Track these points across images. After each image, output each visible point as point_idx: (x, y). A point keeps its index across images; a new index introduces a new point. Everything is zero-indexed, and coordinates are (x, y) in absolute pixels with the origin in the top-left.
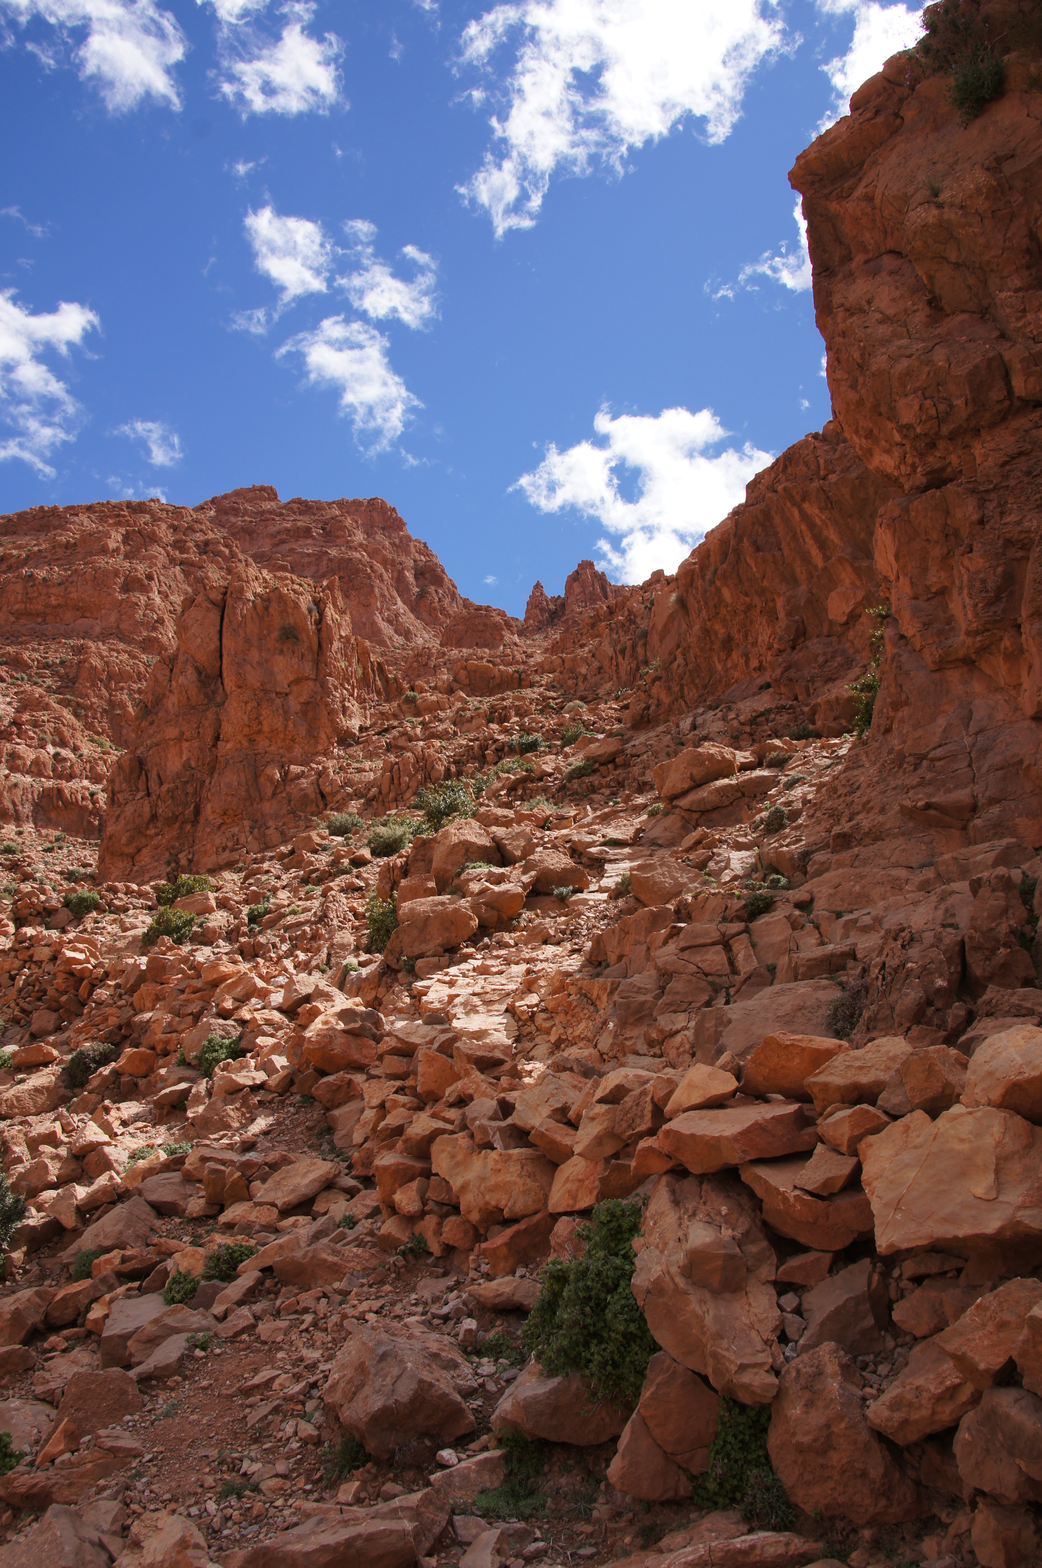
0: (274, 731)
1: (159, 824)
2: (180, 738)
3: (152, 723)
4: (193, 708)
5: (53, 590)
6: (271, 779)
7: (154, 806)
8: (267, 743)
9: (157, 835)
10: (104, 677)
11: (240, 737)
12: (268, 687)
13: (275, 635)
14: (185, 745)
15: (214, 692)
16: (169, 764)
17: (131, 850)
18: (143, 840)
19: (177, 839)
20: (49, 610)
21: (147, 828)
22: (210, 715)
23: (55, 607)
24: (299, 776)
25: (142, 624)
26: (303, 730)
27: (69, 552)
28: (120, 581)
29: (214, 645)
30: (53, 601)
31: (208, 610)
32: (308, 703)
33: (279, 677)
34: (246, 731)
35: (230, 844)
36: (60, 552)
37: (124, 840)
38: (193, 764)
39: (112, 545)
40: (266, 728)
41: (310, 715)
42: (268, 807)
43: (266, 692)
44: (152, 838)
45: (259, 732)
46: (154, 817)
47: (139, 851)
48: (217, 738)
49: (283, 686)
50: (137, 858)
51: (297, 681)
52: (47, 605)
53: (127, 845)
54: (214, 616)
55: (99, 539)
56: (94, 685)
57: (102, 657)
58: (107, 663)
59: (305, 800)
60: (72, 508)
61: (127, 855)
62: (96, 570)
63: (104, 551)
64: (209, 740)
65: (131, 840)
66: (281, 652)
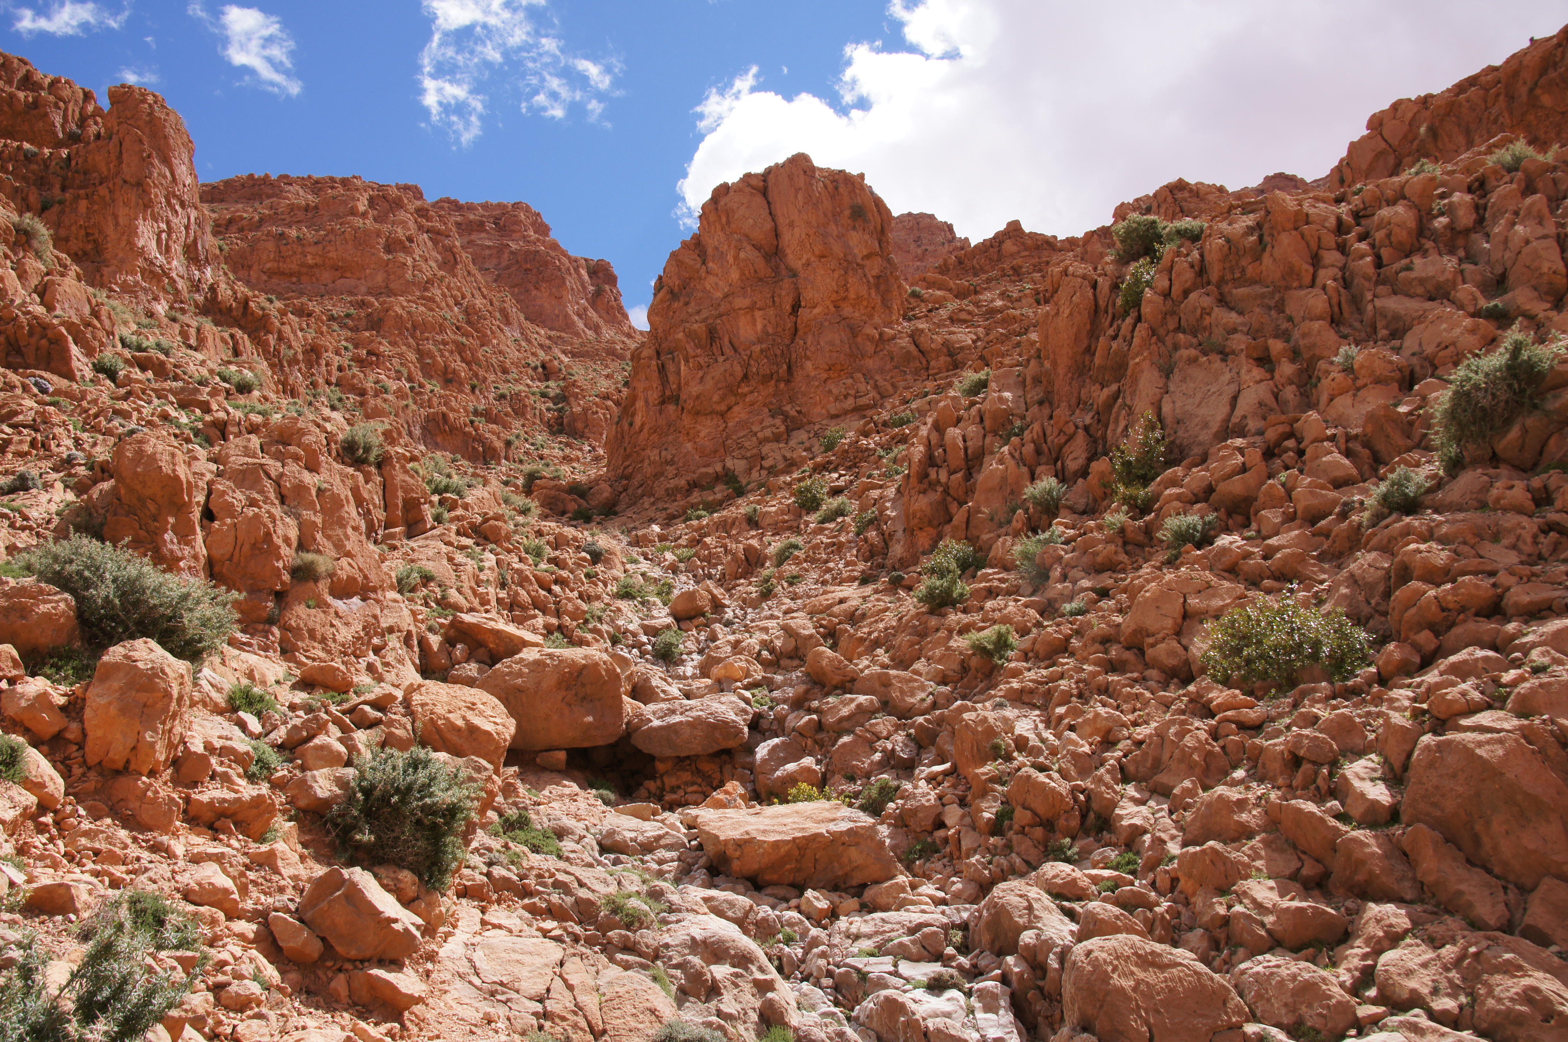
0: (859, 298)
1: (753, 383)
2: (751, 308)
4: (761, 280)
5: (309, 249)
6: (870, 338)
7: (746, 366)
8: (851, 309)
9: (752, 392)
11: (828, 303)
12: (849, 258)
13: (847, 212)
14: (758, 314)
15: (777, 267)
16: (742, 332)
17: (723, 407)
18: (733, 399)
19: (774, 395)
21: (739, 386)
22: (787, 284)
23: (311, 267)
24: (894, 338)
26: (878, 299)
27: (310, 215)
28: (382, 241)
29: (769, 225)
31: (752, 194)
32: (878, 277)
33: (856, 251)
34: (834, 297)
37: (716, 398)
38: (770, 331)
39: (362, 208)
40: (852, 295)
41: (882, 287)
42: (870, 363)
43: (849, 262)
44: (744, 395)
45: (845, 299)
46: (745, 377)
47: (730, 408)
48: (796, 307)
49: (860, 259)
50: (729, 415)
51: (868, 257)
52: (303, 265)
53: (719, 403)
54: (759, 200)
55: (345, 203)
57: (404, 307)
58: (409, 313)
59: (907, 357)
60: (286, 177)
61: (717, 413)
62: (356, 230)
63: (353, 212)
64: (788, 308)
65: (723, 399)
66: (854, 228)
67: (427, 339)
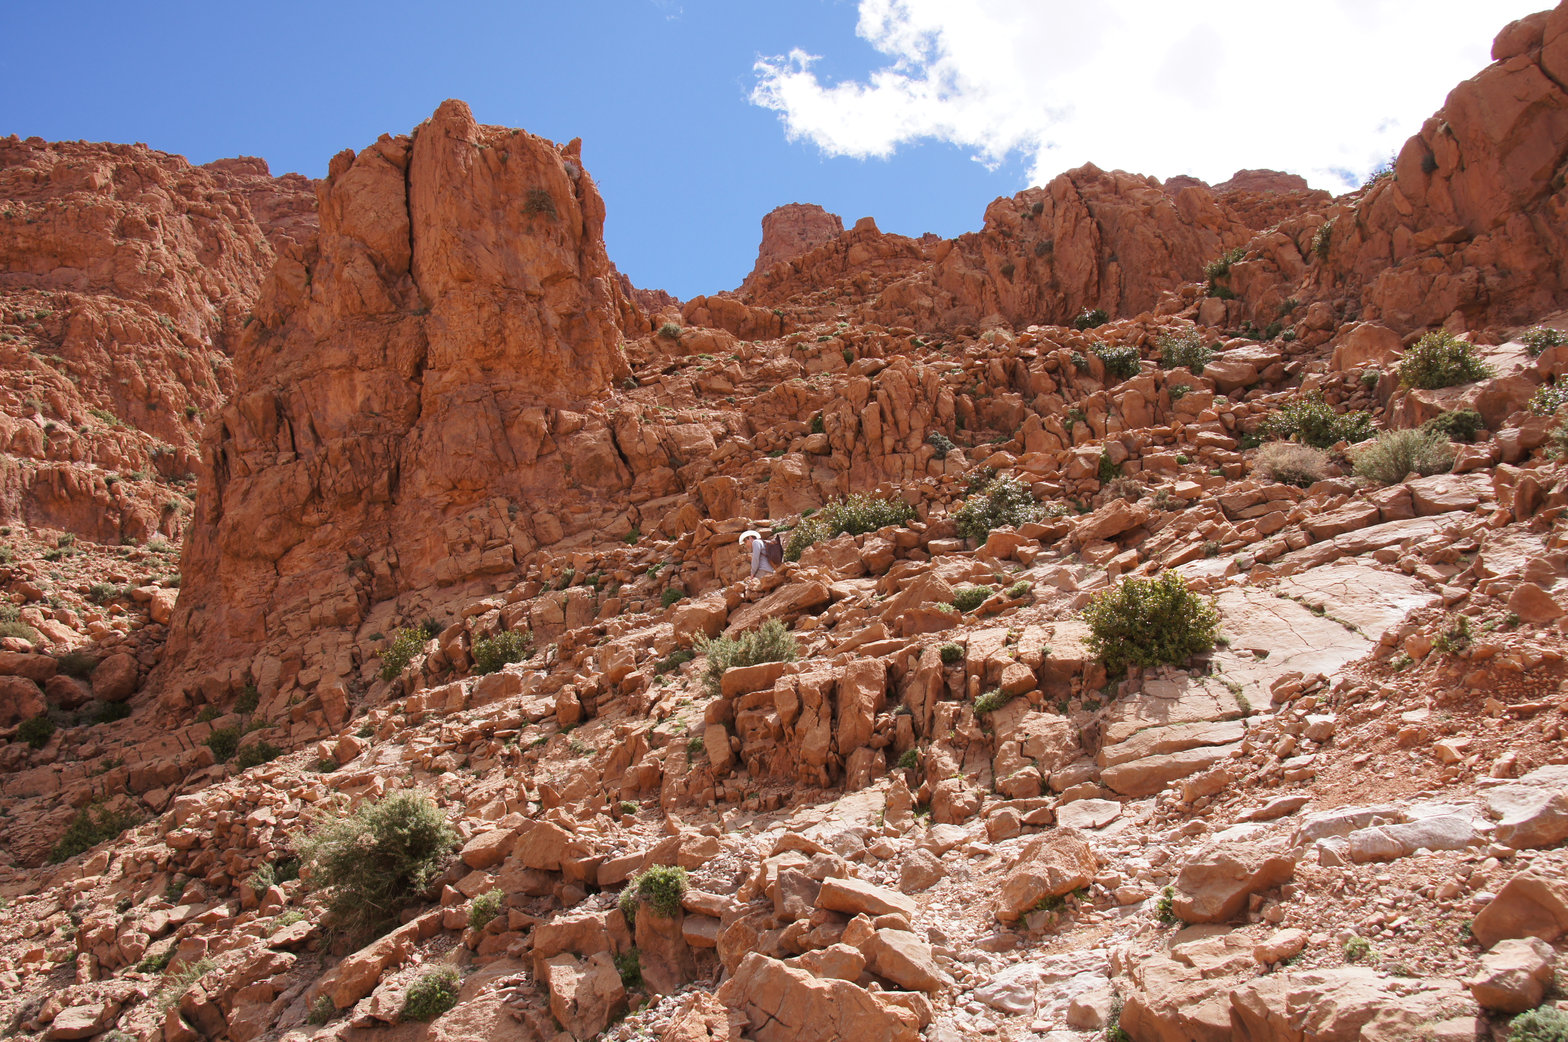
0: (525, 354)
1: (327, 506)
2: (350, 367)
3: (278, 350)
4: (371, 317)
5: (19, 230)
6: (532, 430)
7: (317, 474)
8: (512, 374)
9: (323, 523)
10: (104, 334)
11: (468, 363)
12: (514, 283)
13: (519, 203)
14: (360, 377)
15: (404, 295)
16: (331, 408)
17: (274, 549)
18: (295, 533)
19: (361, 530)
20: (14, 255)
21: (304, 512)
22: (407, 327)
23: (23, 252)
24: (578, 428)
25: (145, 277)
26: (566, 355)
27: (38, 187)
28: (114, 222)
29: (400, 221)
30: (21, 243)
31: (383, 170)
32: (570, 316)
33: (529, 270)
34: (480, 352)
35: (479, 538)
36: (27, 186)
37: (262, 532)
38: (377, 408)
39: (100, 181)
40: (513, 349)
41: (576, 334)
42: (528, 477)
43: (511, 291)
44: (312, 528)
45: (500, 355)
46: (316, 494)
47: (287, 550)
48: (420, 367)
49: (534, 286)
50: (285, 563)
51: (554, 279)
53: (267, 540)
54: (394, 180)
55: (82, 173)
56: (90, 345)
57: (100, 310)
58: (107, 317)
59: (596, 466)
61: (266, 558)
62: (82, 207)
63: (89, 186)
64: (406, 368)
65: (274, 533)
66: (530, 230)
67: (129, 352)
